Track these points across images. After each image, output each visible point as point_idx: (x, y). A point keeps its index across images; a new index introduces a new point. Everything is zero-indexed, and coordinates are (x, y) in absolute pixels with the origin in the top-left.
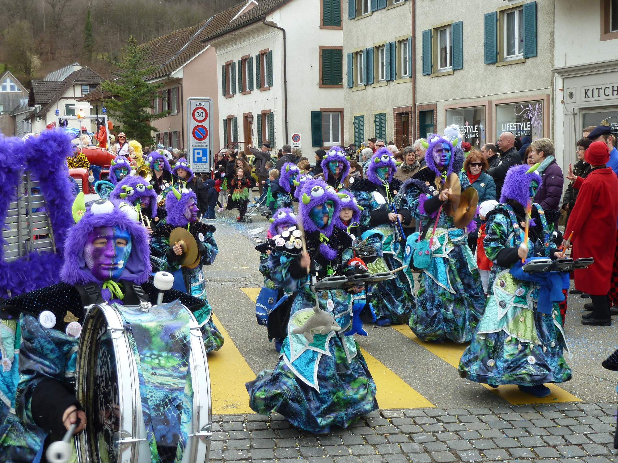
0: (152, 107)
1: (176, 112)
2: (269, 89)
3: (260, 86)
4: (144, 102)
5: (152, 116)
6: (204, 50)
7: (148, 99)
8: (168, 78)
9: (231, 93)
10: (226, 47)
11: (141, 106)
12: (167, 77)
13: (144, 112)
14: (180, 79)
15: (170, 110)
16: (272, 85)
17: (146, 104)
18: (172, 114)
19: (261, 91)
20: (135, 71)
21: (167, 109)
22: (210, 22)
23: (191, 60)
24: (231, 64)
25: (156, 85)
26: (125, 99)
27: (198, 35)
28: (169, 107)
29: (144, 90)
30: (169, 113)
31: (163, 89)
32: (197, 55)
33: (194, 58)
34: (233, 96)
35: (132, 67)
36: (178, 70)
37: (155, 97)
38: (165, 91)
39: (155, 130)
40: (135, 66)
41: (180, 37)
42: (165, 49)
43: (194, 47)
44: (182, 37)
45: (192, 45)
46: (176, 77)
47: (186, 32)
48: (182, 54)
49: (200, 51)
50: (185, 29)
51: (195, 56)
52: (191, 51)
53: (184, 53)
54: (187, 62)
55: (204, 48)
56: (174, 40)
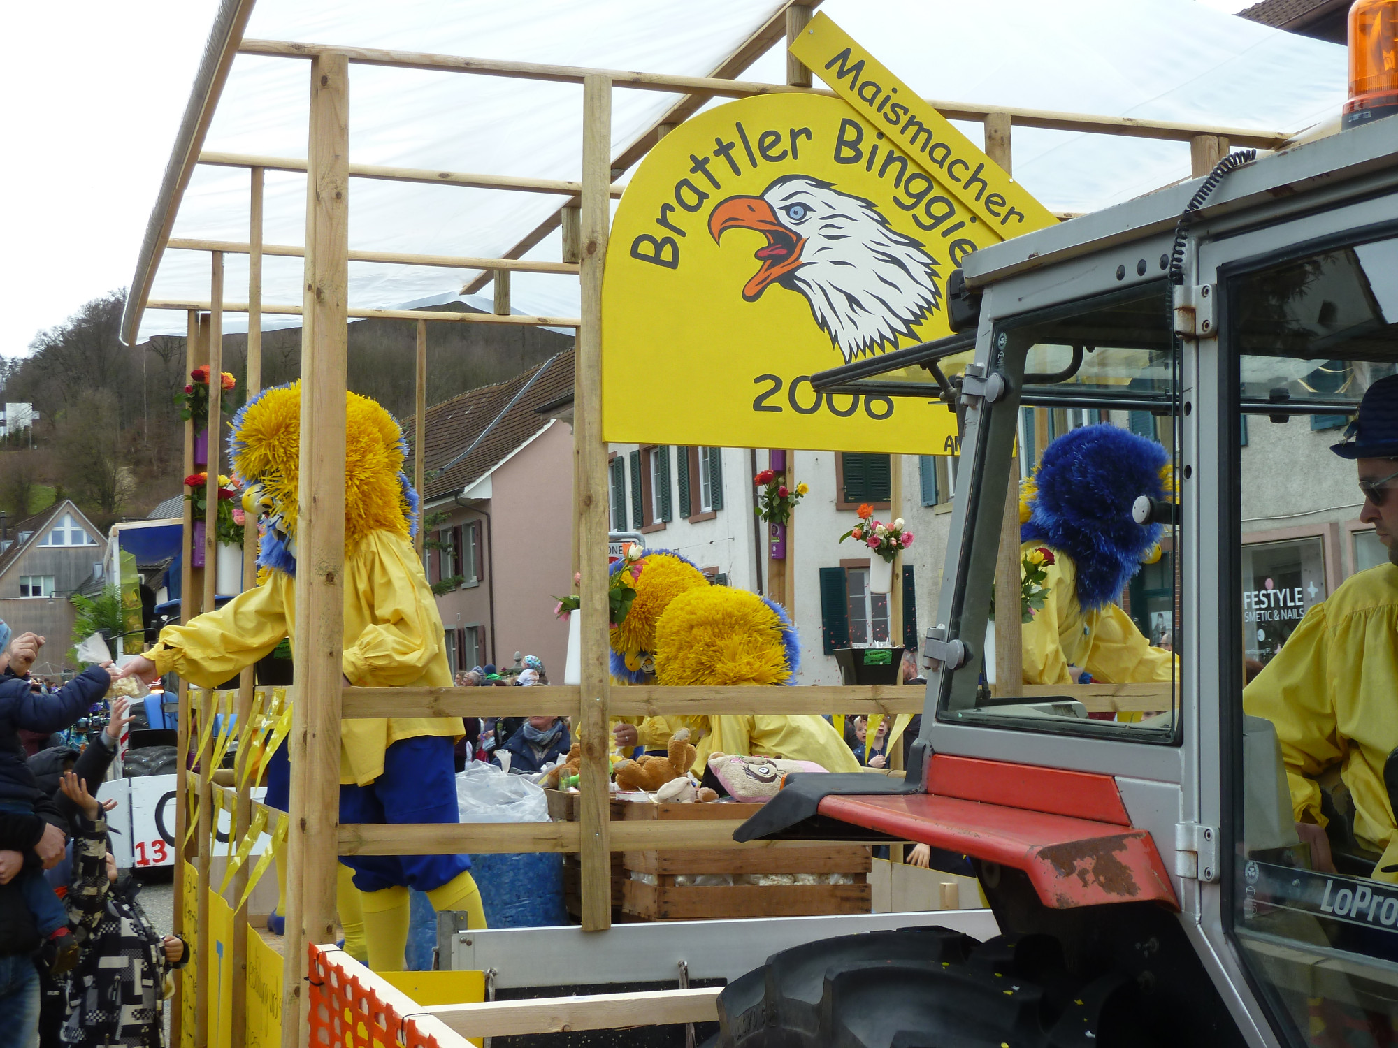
1: (474, 579)
2: (712, 517)
3: (690, 511)
6: (539, 433)
8: (456, 500)
12: (453, 499)
14: (485, 502)
15: (459, 577)
16: (722, 508)
18: (463, 586)
19: (692, 523)
21: (450, 574)
22: (548, 369)
23: (509, 456)
24: (611, 461)
27: (522, 400)
28: (458, 569)
30: (459, 584)
32: (525, 444)
33: (517, 450)
36: (479, 480)
38: (445, 531)
41: (476, 406)
42: (440, 435)
43: (515, 428)
44: (480, 406)
45: (507, 423)
46: (473, 496)
47: (487, 395)
48: (485, 443)
49: (531, 436)
50: (486, 388)
51: (519, 445)
52: (506, 435)
53: (489, 442)
54: (502, 462)
55: (542, 428)
56: (461, 414)
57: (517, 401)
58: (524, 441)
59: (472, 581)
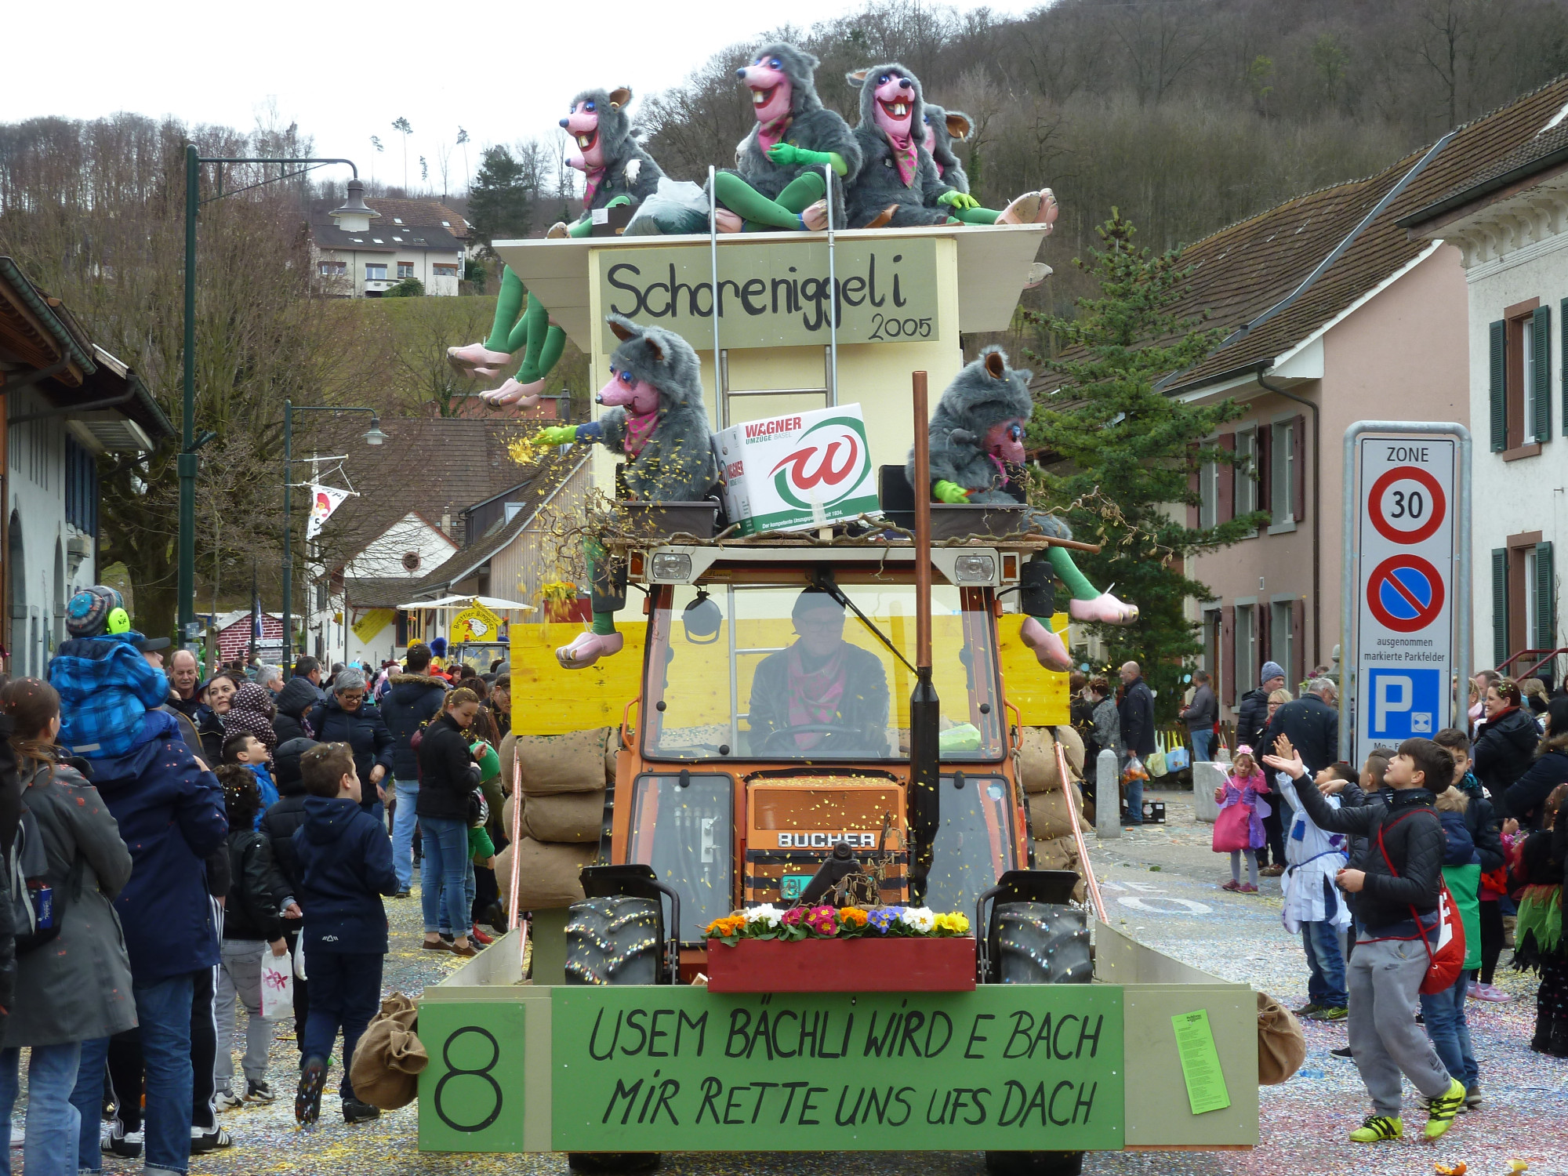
0: (1193, 502)
1: (1290, 519)
4: (1158, 479)
5: (1191, 538)
6: (1411, 265)
7: (1175, 465)
8: (1261, 381)
9: (1529, 439)
10: (1508, 245)
11: (1145, 497)
12: (1254, 377)
13: (1158, 521)
14: (1312, 385)
15: (1264, 514)
17: (1167, 490)
18: (1271, 530)
20: (1127, 351)
21: (1251, 505)
22: (1441, 155)
23: (1359, 305)
24: (1529, 315)
25: (1209, 409)
26: (1084, 466)
27: (1391, 209)
29: (1161, 428)
30: (1262, 526)
31: (1238, 427)
32: (1384, 285)
33: (1370, 295)
34: (1536, 452)
35: (1116, 335)
36: (1301, 346)
37: (1206, 459)
38: (1245, 434)
39: (1201, 593)
40: (1125, 333)
41: (1315, 220)
42: (1252, 269)
43: (1372, 257)
44: (1321, 219)
45: (1364, 247)
46: (1292, 373)
47: (1336, 201)
48: (1322, 284)
49: (1396, 269)
50: (1335, 188)
51: (1375, 286)
52: (1357, 270)
53: (1328, 281)
54: (1342, 316)
55: (1415, 255)
56: (1288, 233)
57: (1383, 210)
58: (1383, 279)
59: (1285, 522)
